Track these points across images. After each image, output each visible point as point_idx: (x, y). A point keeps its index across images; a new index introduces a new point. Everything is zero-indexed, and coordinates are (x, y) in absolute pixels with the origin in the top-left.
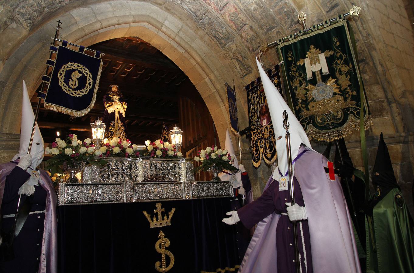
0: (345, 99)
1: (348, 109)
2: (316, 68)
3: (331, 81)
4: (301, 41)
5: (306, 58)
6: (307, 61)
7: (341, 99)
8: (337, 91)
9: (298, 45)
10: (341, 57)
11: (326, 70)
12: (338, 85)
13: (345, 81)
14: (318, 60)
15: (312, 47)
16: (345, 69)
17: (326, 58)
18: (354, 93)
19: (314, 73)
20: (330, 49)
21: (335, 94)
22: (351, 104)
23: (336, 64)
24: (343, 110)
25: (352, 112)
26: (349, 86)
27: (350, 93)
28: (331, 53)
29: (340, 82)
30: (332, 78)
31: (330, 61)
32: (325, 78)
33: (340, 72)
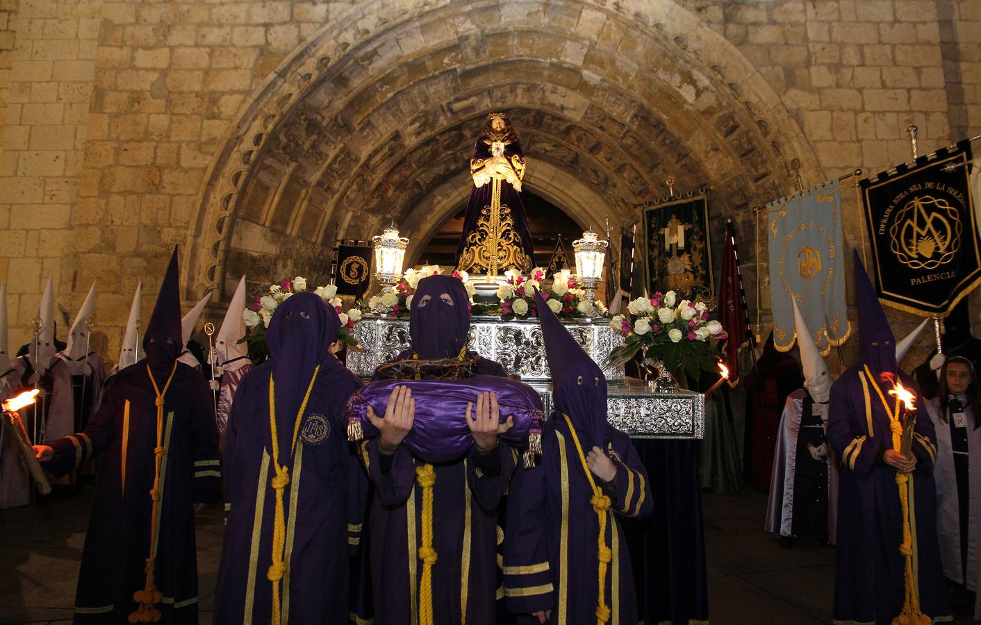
0: (695, 277)
1: (697, 288)
2: (674, 241)
3: (685, 257)
4: (665, 208)
5: (667, 227)
6: (667, 231)
7: (691, 277)
8: (688, 267)
9: (662, 211)
10: (697, 233)
11: (682, 245)
12: (691, 261)
13: (697, 258)
14: (676, 232)
15: (674, 216)
16: (699, 246)
17: (685, 230)
18: (704, 272)
19: (671, 245)
20: (690, 222)
21: (686, 270)
22: (700, 282)
23: (693, 239)
24: (692, 288)
25: (700, 292)
26: (700, 264)
27: (700, 272)
28: (690, 226)
29: (694, 258)
30: (687, 253)
31: (688, 234)
32: (680, 253)
33: (695, 248)
